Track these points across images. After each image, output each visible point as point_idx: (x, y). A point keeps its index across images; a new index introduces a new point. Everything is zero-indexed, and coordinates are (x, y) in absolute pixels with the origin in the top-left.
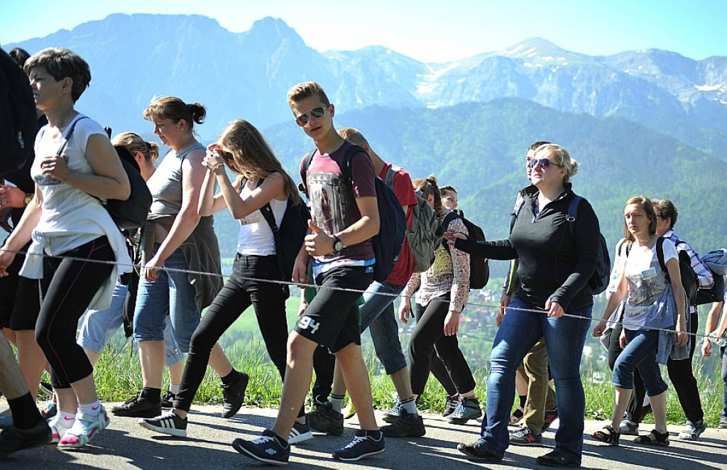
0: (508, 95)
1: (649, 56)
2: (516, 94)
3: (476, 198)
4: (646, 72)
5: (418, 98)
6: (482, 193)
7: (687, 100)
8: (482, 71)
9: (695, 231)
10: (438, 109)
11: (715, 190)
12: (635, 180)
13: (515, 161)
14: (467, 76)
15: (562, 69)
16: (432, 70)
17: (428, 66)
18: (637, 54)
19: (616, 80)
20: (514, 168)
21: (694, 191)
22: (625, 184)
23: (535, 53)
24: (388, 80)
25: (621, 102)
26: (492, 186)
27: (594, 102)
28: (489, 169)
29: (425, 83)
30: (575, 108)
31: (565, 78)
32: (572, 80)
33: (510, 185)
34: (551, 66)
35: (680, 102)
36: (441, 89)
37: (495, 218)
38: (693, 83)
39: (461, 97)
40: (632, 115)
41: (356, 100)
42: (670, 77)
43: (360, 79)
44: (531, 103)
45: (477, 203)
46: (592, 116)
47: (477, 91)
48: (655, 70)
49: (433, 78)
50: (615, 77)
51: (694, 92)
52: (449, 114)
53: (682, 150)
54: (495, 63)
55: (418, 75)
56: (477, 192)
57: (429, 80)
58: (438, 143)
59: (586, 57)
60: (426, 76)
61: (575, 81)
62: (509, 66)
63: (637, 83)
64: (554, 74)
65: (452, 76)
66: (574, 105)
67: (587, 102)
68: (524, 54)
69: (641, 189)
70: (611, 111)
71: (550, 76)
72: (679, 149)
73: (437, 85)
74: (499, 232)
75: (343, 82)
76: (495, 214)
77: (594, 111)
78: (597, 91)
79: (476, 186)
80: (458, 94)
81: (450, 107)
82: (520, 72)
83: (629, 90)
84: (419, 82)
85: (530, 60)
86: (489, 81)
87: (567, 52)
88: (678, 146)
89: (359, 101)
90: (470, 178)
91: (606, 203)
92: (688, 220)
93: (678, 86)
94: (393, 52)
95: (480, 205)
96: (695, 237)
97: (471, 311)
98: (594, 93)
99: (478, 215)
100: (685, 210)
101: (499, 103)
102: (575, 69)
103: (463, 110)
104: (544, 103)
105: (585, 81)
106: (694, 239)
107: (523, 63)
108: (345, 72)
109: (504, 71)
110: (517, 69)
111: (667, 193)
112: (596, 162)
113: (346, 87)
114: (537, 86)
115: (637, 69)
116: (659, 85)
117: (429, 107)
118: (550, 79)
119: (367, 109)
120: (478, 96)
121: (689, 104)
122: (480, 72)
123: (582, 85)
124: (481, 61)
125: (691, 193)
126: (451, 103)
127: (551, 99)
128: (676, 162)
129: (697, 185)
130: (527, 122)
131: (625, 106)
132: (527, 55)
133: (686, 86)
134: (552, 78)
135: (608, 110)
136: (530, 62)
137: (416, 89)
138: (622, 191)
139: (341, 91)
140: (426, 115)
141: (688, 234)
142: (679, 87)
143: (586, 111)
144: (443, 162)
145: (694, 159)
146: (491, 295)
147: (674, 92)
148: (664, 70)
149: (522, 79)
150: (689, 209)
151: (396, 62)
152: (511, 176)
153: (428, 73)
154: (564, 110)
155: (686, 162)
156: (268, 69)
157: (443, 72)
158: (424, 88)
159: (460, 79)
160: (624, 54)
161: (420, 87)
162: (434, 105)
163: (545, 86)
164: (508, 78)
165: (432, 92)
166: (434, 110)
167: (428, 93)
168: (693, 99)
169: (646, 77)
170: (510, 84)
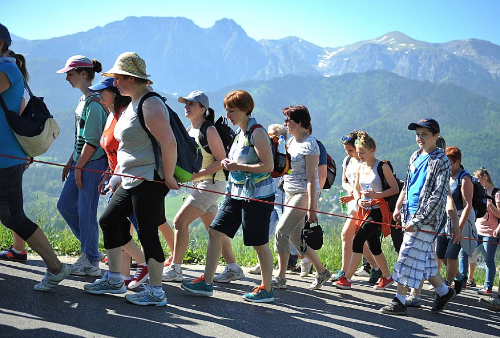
0: (376, 68)
1: (470, 43)
2: (382, 68)
4: (468, 54)
5: (318, 70)
7: (494, 72)
8: (360, 53)
9: (497, 157)
10: (331, 77)
12: (459, 124)
13: (380, 111)
14: (350, 57)
15: (412, 52)
16: (327, 53)
17: (325, 50)
18: (462, 42)
19: (447, 59)
20: (379, 116)
21: (498, 132)
22: (452, 127)
23: (394, 42)
24: (300, 59)
25: (451, 73)
26: (365, 126)
27: (433, 73)
28: (363, 117)
29: (323, 61)
30: (420, 77)
31: (414, 57)
32: (418, 58)
33: (377, 126)
34: (406, 50)
35: (489, 74)
36: (333, 64)
38: (498, 61)
40: (458, 82)
41: (278, 71)
42: (483, 57)
43: (281, 57)
44: (391, 73)
46: (431, 82)
47: (356, 66)
48: (473, 53)
49: (328, 57)
50: (447, 57)
52: (338, 80)
53: (491, 105)
54: (368, 48)
55: (319, 56)
57: (326, 59)
58: (330, 99)
59: (428, 44)
60: (324, 56)
61: (421, 59)
62: (377, 50)
63: (461, 61)
64: (405, 53)
65: (341, 56)
66: (419, 75)
67: (428, 73)
68: (388, 42)
70: (443, 80)
71: (404, 56)
72: (488, 104)
73: (331, 61)
75: (270, 60)
77: (432, 79)
78: (435, 66)
80: (344, 68)
81: (338, 76)
82: (385, 54)
83: (456, 65)
84: (319, 60)
85: (391, 46)
86: (364, 59)
87: (415, 40)
88: (487, 102)
89: (281, 72)
90: (351, 121)
92: (493, 151)
93: (489, 63)
94: (303, 40)
96: (498, 161)
98: (433, 68)
100: (491, 144)
101: (371, 73)
102: (420, 52)
103: (347, 78)
104: (400, 73)
105: (427, 60)
106: (497, 163)
107: (387, 47)
108: (272, 53)
109: (374, 53)
110: (382, 52)
111: (480, 132)
112: (433, 112)
113: (272, 63)
114: (396, 62)
115: (462, 51)
116: (476, 62)
117: (325, 76)
118: (404, 59)
119: (286, 77)
120: (357, 69)
121: (496, 74)
122: (358, 54)
123: (425, 62)
124: (360, 46)
125: (496, 133)
126: (340, 73)
127: (405, 71)
130: (388, 85)
131: (453, 76)
132: (389, 42)
133: (494, 63)
135: (442, 79)
136: (390, 47)
137: (318, 64)
138: (450, 131)
139: (269, 66)
140: (323, 81)
141: (493, 160)
143: (427, 79)
144: (333, 111)
147: (486, 66)
148: (479, 53)
149: (386, 58)
150: (494, 143)
151: (305, 47)
152: (377, 121)
153: (325, 54)
154: (413, 78)
155: (493, 113)
156: (224, 51)
157: (334, 53)
158: (323, 64)
159: (346, 58)
160: (453, 42)
161: (320, 63)
162: (328, 74)
163: (400, 62)
164: (377, 57)
165: (328, 66)
166: (328, 78)
167: (325, 67)
168: (498, 71)
169: (468, 57)
170: (378, 61)
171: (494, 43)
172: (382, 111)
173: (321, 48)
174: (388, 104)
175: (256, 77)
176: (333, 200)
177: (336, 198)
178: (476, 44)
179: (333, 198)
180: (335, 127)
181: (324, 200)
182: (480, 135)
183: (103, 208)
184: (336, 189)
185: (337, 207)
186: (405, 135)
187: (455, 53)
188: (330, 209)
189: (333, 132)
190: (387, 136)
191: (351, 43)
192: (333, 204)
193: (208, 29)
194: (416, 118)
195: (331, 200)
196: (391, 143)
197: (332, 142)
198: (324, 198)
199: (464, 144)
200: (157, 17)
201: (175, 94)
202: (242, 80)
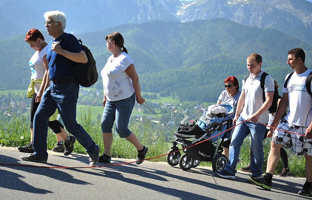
0: (219, 17)
2: (223, 16)
3: (201, 65)
4: (287, 8)
5: (177, 17)
6: (204, 62)
7: (306, 21)
8: (207, 5)
10: (185, 23)
12: (279, 59)
13: (221, 48)
14: (200, 8)
15: (246, 5)
16: (184, 5)
17: (182, 3)
19: (272, 11)
20: (220, 51)
22: (273, 61)
24: (163, 9)
25: (274, 22)
26: (209, 59)
27: (260, 21)
28: (208, 52)
29: (180, 11)
30: (251, 24)
31: (247, 10)
32: (251, 9)
33: (218, 59)
34: (241, 4)
35: (303, 23)
36: (188, 13)
37: (210, 74)
38: (309, 13)
39: (197, 17)
40: (279, 28)
41: (148, 17)
42: (298, 10)
43: (150, 7)
44: (230, 21)
45: (202, 67)
46: (259, 28)
47: (205, 15)
48: (291, 7)
49: (184, 8)
50: (272, 9)
51: (310, 18)
52: (191, 25)
53: (303, 45)
54: (214, 2)
55: (178, 7)
56: (202, 62)
57: (182, 9)
58: (185, 38)
60: (181, 7)
62: (220, 3)
63: (282, 13)
64: (242, 8)
65: (193, 7)
66: (251, 22)
67: (257, 21)
69: (282, 63)
71: (240, 9)
73: (185, 12)
74: (212, 81)
75: (142, 9)
76: (210, 73)
77: (260, 25)
79: (202, 59)
80: (196, 16)
81: (191, 21)
82: (225, 6)
83: (278, 16)
84: (177, 10)
86: (210, 10)
88: (300, 43)
89: (149, 18)
90: (199, 55)
95: (203, 68)
97: (196, 118)
98: (261, 17)
99: (202, 73)
101: (215, 20)
102: (252, 5)
103: (197, 24)
104: (236, 21)
105: (257, 11)
107: (227, 2)
108: (143, 4)
109: (218, 6)
110: (224, 5)
112: (260, 50)
113: (143, 11)
114: (233, 13)
115: (282, 6)
116: (293, 14)
117: (182, 22)
118: (240, 10)
119: (152, 22)
120: (205, 17)
121: (307, 23)
122: (206, 6)
123: (255, 13)
126: (192, 20)
127: (240, 19)
129: (310, 62)
130: (227, 30)
131: (275, 24)
133: (306, 15)
134: (241, 9)
135: (267, 25)
136: (230, 2)
137: (177, 13)
138: (272, 63)
139: (141, 13)
140: (180, 25)
142: (303, 15)
143: (256, 25)
144: (187, 47)
148: (296, 7)
149: (226, 9)
151: (167, 1)
152: (218, 55)
154: (246, 24)
156: (108, 2)
157: (189, 5)
158: (180, 13)
159: (197, 9)
161: (178, 12)
162: (184, 21)
163: (237, 13)
164: (220, 9)
165: (184, 14)
166: (184, 23)
167: (181, 15)
168: (309, 21)
169: (287, 10)
170: (220, 12)
172: (222, 48)
173: (179, 1)
174: (228, 43)
175: (132, 21)
176: (185, 112)
177: (187, 111)
179: (184, 110)
180: (188, 59)
181: (178, 112)
183: (17, 113)
184: (187, 104)
185: (188, 117)
186: (238, 66)
187: (278, 7)
188: (183, 118)
189: (186, 62)
190: (226, 66)
192: (185, 115)
194: (247, 54)
195: (183, 112)
196: (229, 72)
197: (185, 70)
198: (178, 110)
199: (283, 74)
202: (120, 23)
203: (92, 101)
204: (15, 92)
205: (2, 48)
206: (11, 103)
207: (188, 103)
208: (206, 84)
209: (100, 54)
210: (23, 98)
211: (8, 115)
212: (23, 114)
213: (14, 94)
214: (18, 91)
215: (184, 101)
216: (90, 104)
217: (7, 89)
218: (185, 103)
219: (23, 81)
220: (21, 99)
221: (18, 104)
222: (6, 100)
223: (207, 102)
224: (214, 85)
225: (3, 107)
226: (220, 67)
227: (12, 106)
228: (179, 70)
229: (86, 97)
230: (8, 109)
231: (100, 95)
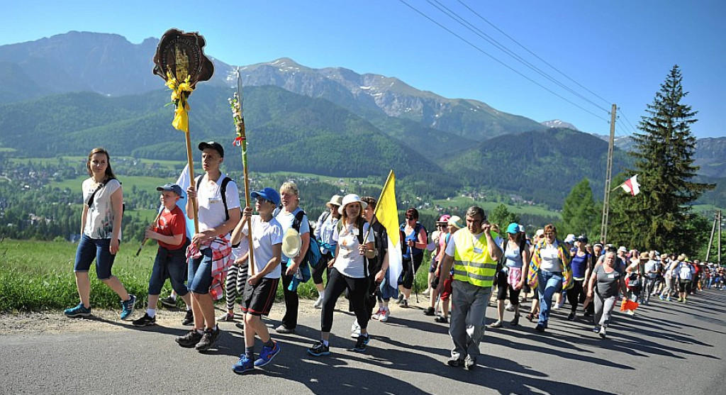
0: (271, 84)
1: (339, 71)
2: (275, 84)
4: (337, 78)
5: (227, 83)
6: (254, 130)
8: (259, 71)
11: (364, 135)
14: (251, 74)
15: (297, 73)
16: (234, 70)
17: (232, 67)
18: (334, 69)
19: (323, 81)
20: (271, 119)
22: (323, 130)
23: (285, 65)
25: (324, 91)
26: (259, 127)
27: (312, 90)
28: (258, 119)
29: (230, 76)
30: (303, 92)
31: (298, 78)
32: (302, 78)
33: (268, 127)
34: (293, 72)
35: (351, 94)
38: (358, 85)
39: (248, 83)
40: (329, 98)
42: (348, 81)
44: (280, 88)
46: (310, 97)
47: (256, 81)
48: (341, 77)
49: (234, 73)
50: (323, 79)
51: (358, 89)
54: (265, 68)
55: (228, 72)
56: (251, 130)
57: (232, 74)
59: (310, 69)
60: (231, 72)
62: (272, 70)
63: (333, 83)
65: (244, 73)
67: (308, 90)
68: (279, 65)
71: (292, 76)
72: (349, 115)
77: (311, 94)
79: (251, 127)
80: (246, 82)
83: (328, 85)
84: (227, 75)
86: (261, 76)
87: (300, 65)
90: (249, 122)
91: (314, 138)
94: (215, 59)
98: (312, 86)
101: (265, 87)
102: (303, 74)
103: (247, 90)
104: (288, 89)
105: (308, 80)
107: (278, 69)
109: (269, 72)
110: (276, 72)
114: (285, 81)
116: (344, 85)
117: (231, 87)
118: (292, 78)
120: (256, 83)
121: (356, 94)
122: (257, 72)
123: (307, 82)
124: (258, 66)
125: (354, 136)
127: (292, 87)
128: (347, 121)
130: (278, 97)
131: (326, 93)
132: (281, 65)
133: (355, 86)
135: (318, 95)
136: (282, 69)
140: (228, 91)
142: (351, 86)
143: (308, 94)
145: (355, 120)
146: (253, 180)
147: (349, 88)
148: (345, 78)
149: (278, 77)
150: (352, 143)
151: (216, 64)
152: (268, 123)
153: (232, 70)
154: (297, 93)
155: (352, 122)
158: (230, 78)
159: (248, 74)
160: (328, 68)
161: (228, 77)
162: (233, 86)
163: (289, 81)
164: (271, 75)
165: (234, 80)
166: (233, 88)
167: (231, 80)
169: (337, 80)
170: (272, 79)
171: (356, 72)
172: (272, 116)
173: (228, 65)
174: (278, 111)
178: (343, 71)
182: (342, 137)
186: (289, 135)
187: (328, 77)
191: (252, 64)
193: (139, 45)
200: (96, 33)
201: (109, 95)
203: (126, 170)
204: (36, 161)
205: (22, 111)
206: (30, 173)
207: (235, 172)
208: (255, 153)
209: (138, 119)
210: (45, 167)
211: (28, 187)
212: (44, 186)
213: (35, 163)
214: (40, 159)
215: (231, 170)
216: (125, 175)
217: (27, 157)
218: (232, 172)
219: (48, 148)
220: (42, 168)
221: (39, 174)
222: (24, 169)
223: (255, 171)
224: (263, 154)
225: (20, 178)
226: (270, 135)
227: (32, 176)
228: (227, 138)
229: (121, 167)
230: (26, 180)
231: (137, 164)
